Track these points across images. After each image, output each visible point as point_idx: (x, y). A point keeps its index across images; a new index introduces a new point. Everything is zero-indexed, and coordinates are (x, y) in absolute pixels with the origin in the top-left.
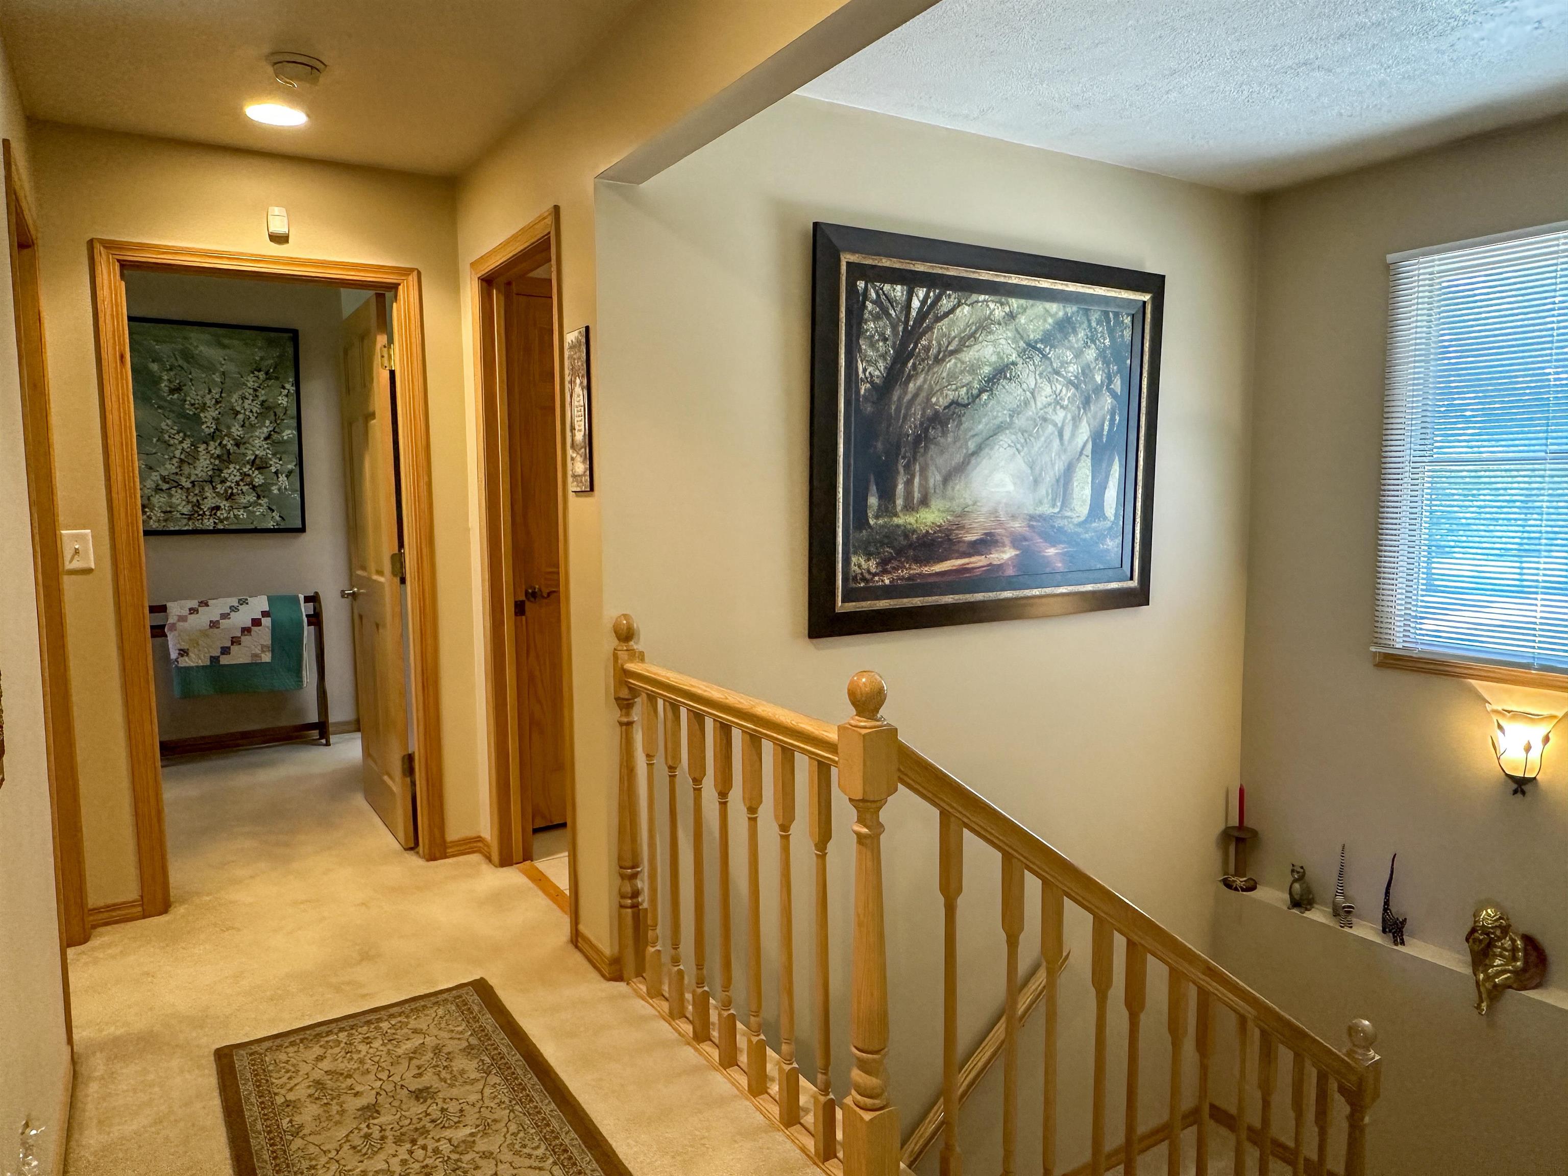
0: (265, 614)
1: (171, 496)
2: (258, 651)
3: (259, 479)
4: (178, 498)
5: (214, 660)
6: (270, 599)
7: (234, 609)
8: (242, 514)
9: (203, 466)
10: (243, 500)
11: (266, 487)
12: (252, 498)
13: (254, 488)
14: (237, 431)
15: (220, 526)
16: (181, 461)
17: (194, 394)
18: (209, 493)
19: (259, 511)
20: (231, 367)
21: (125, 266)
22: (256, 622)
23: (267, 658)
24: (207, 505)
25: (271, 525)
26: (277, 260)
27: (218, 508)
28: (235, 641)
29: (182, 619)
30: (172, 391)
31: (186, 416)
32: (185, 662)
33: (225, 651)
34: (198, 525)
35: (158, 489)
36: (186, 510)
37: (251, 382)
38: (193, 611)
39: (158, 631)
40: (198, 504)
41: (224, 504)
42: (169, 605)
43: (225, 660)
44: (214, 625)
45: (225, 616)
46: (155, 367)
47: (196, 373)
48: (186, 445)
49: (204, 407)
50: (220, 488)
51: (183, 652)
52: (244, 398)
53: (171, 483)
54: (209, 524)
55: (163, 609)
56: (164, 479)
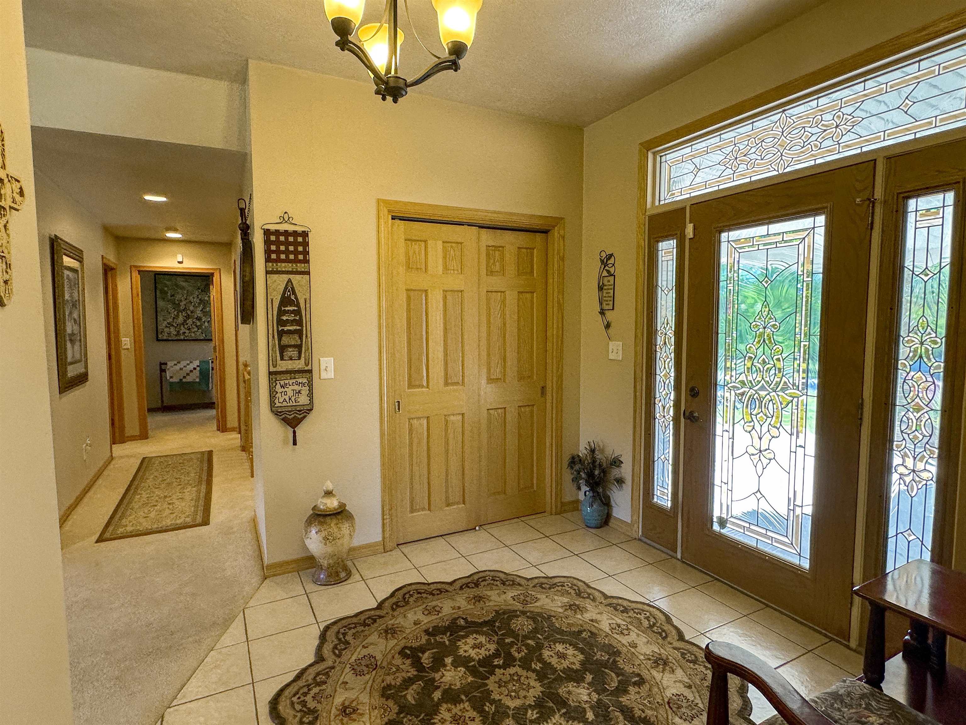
0: (197, 366)
1: (170, 329)
2: (195, 378)
3: (198, 324)
4: (172, 329)
5: (181, 380)
6: (200, 362)
7: (188, 364)
8: (193, 335)
9: (181, 319)
10: (193, 330)
11: (201, 325)
12: (196, 329)
13: (197, 326)
14: (191, 308)
15: (186, 338)
16: (174, 318)
17: (178, 297)
18: (182, 327)
19: (198, 334)
20: (190, 289)
21: (139, 271)
22: (195, 369)
23: (198, 380)
24: (181, 332)
25: (202, 338)
26: (179, 268)
27: (185, 333)
28: (188, 374)
29: (172, 367)
30: (171, 296)
31: (175, 304)
32: (171, 380)
33: (184, 377)
34: (179, 338)
35: (166, 327)
36: (175, 333)
37: (197, 293)
38: (175, 365)
39: (163, 371)
40: (179, 331)
41: (187, 331)
42: (168, 363)
43: (184, 380)
44: (181, 369)
45: (185, 367)
46: (166, 289)
48: (175, 313)
49: (181, 301)
50: (186, 326)
51: (171, 377)
52: (194, 298)
53: (170, 325)
54: (182, 337)
55: (166, 364)
56: (168, 323)
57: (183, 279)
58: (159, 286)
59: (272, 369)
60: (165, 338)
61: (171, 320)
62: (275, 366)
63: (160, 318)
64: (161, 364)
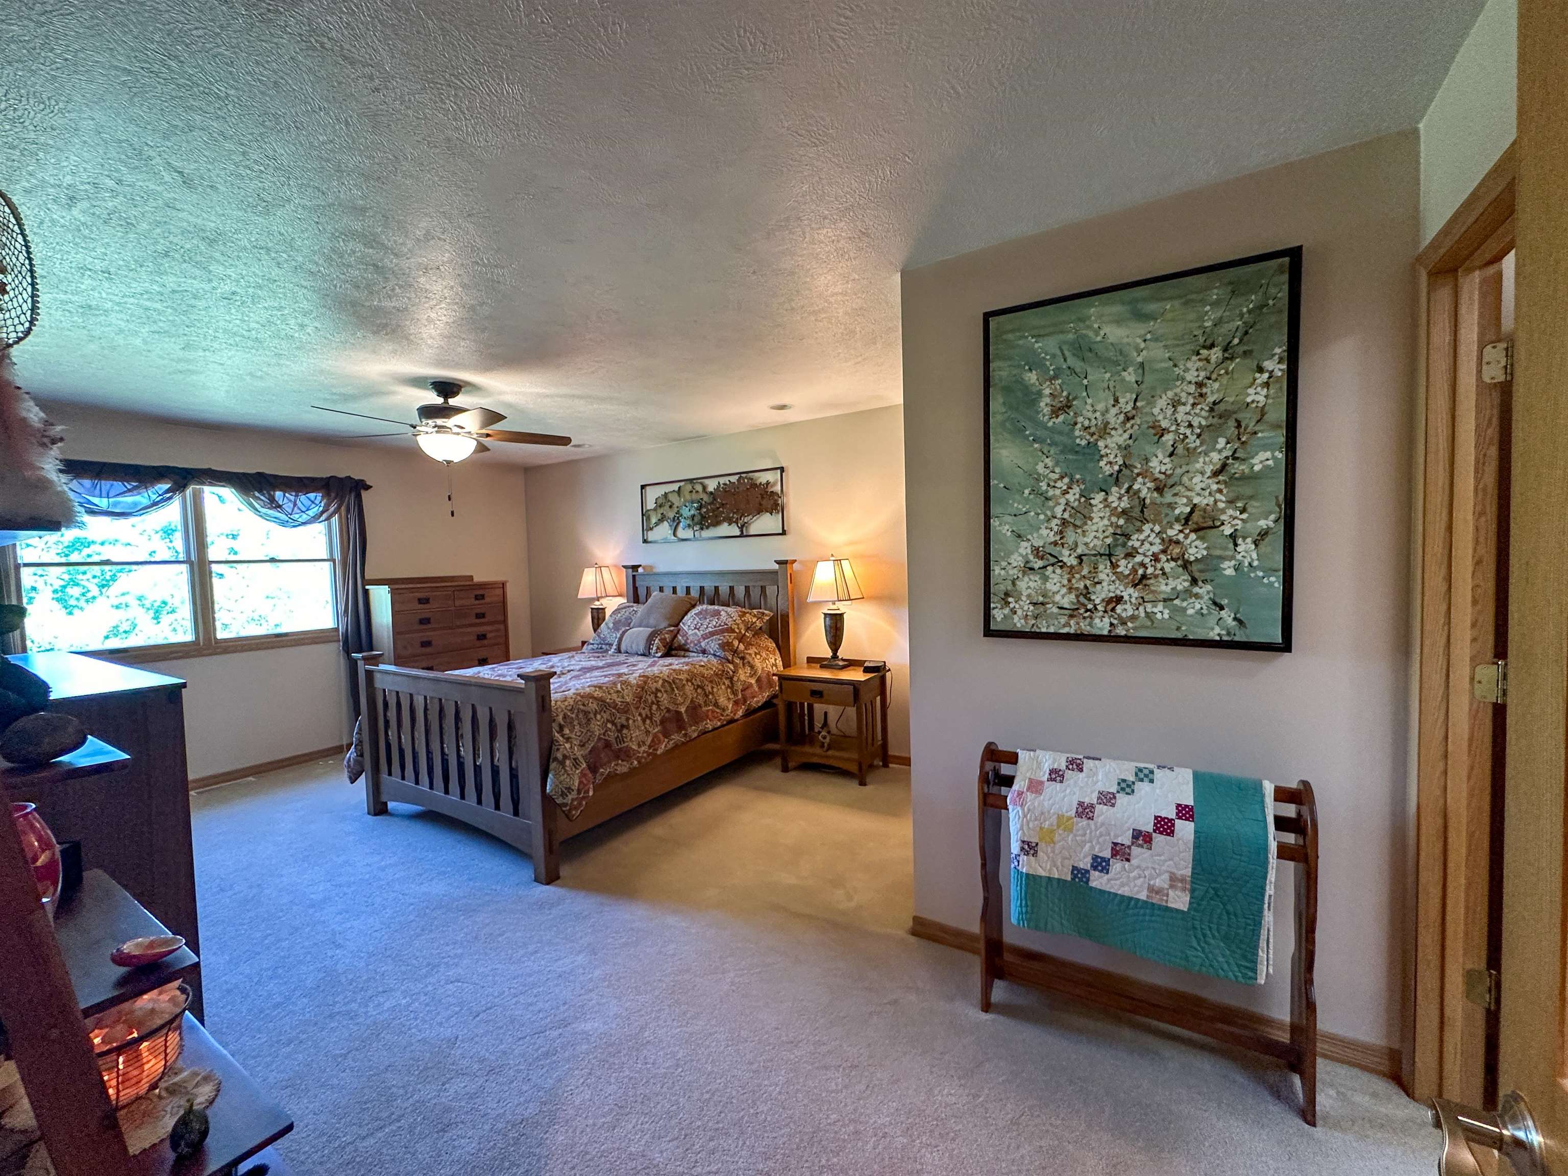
0: (1185, 812)
1: (1045, 579)
2: (1161, 882)
3: (1196, 549)
4: (1056, 581)
5: (1079, 874)
6: (1199, 779)
7: (1126, 787)
8: (1161, 612)
9: (1098, 529)
10: (1164, 588)
11: (1210, 563)
12: (1182, 583)
13: (1186, 565)
14: (1159, 464)
15: (1121, 631)
16: (1064, 523)
17: (1090, 411)
18: (1104, 572)
19: (1193, 607)
20: (1157, 353)
22: (1164, 826)
23: (1180, 901)
24: (1099, 595)
25: (1215, 633)
27: (1119, 600)
28: (1119, 851)
29: (1039, 784)
30: (1055, 412)
31: (1074, 450)
33: (1100, 864)
34: (1085, 627)
36: (1067, 601)
37: (1193, 371)
38: (1055, 775)
39: (995, 798)
40: (1086, 593)
41: (1130, 593)
42: (1023, 755)
43: (1097, 881)
44: (1085, 811)
45: (1108, 799)
46: (1032, 377)
47: (1098, 375)
48: (1073, 496)
49: (1105, 430)
50: (1124, 567)
51: (1028, 848)
52: (1176, 403)
53: (1047, 558)
54: (1102, 625)
55: (1013, 759)
56: (1037, 552)
57: (1117, 309)
58: (1001, 371)
60: (1019, 623)
61: (1046, 535)
63: (1002, 528)
64: (992, 754)
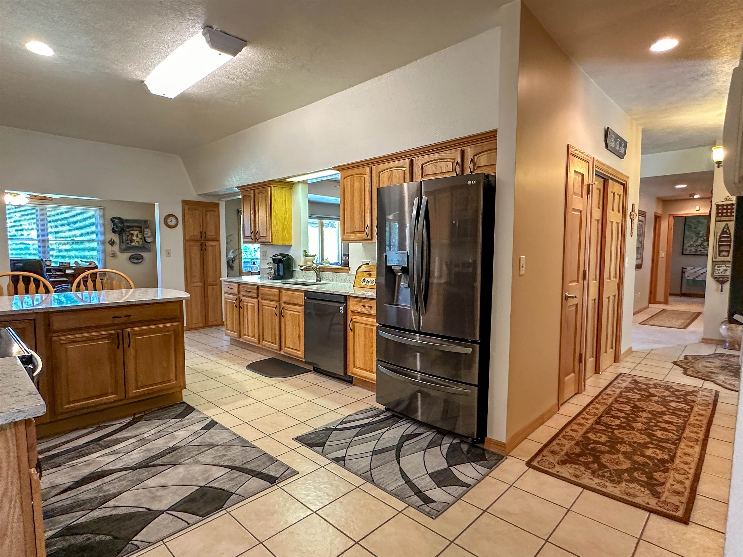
1: (691, 248)
5: (694, 279)
7: (700, 270)
9: (699, 242)
15: (701, 254)
17: (699, 229)
18: (699, 247)
21: (674, 217)
24: (699, 250)
26: (696, 214)
28: (699, 275)
29: (689, 270)
30: (694, 229)
31: (697, 233)
32: (688, 278)
33: (697, 277)
34: (696, 253)
35: (689, 247)
36: (694, 250)
38: (692, 269)
39: (683, 272)
41: (702, 250)
43: (697, 279)
44: (695, 272)
45: (698, 271)
46: (691, 224)
47: (700, 225)
48: (696, 238)
49: (701, 231)
50: (702, 247)
51: (688, 276)
53: (692, 245)
54: (699, 253)
55: (686, 268)
56: (691, 245)
58: (687, 223)
59: (714, 260)
60: (687, 253)
61: (692, 243)
62: (715, 259)
63: (686, 242)
64: (683, 268)
